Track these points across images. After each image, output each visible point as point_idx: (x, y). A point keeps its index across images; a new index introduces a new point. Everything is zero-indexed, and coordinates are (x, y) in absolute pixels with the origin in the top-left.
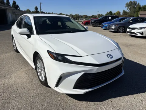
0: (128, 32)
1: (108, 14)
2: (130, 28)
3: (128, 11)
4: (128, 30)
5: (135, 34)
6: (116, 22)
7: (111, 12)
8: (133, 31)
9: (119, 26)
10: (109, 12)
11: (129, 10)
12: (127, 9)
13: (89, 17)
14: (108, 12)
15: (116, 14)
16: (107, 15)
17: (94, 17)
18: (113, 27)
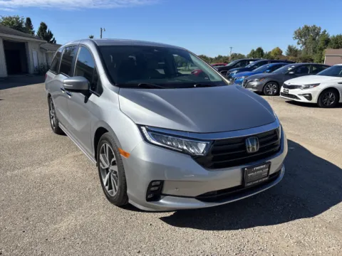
0: (283, 94)
1: (253, 53)
2: (286, 86)
3: (299, 47)
4: (282, 90)
5: (296, 97)
6: (263, 72)
7: (260, 50)
8: (291, 92)
9: (266, 81)
10: (255, 50)
11: (301, 45)
12: (299, 44)
13: (211, 59)
14: (253, 50)
15: (272, 55)
16: (250, 55)
17: (221, 59)
18: (255, 83)
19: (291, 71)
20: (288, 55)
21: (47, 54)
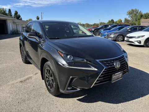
0: (126, 41)
1: (109, 22)
2: (127, 37)
3: (129, 19)
4: (126, 39)
5: (133, 42)
6: (116, 30)
7: (112, 20)
8: (130, 40)
9: (117, 34)
10: (110, 20)
13: (91, 25)
14: (109, 21)
15: (118, 22)
17: (95, 25)
18: (112, 36)
19: (129, 29)
20: (125, 22)
21: (16, 25)
